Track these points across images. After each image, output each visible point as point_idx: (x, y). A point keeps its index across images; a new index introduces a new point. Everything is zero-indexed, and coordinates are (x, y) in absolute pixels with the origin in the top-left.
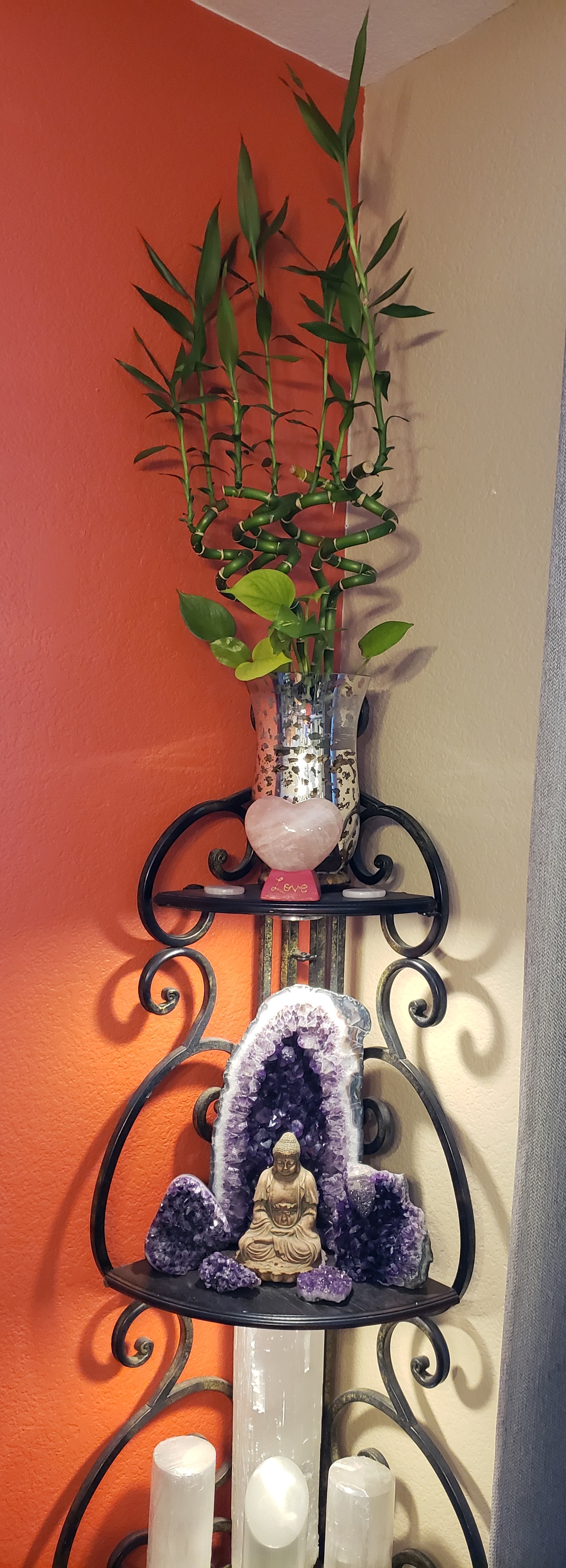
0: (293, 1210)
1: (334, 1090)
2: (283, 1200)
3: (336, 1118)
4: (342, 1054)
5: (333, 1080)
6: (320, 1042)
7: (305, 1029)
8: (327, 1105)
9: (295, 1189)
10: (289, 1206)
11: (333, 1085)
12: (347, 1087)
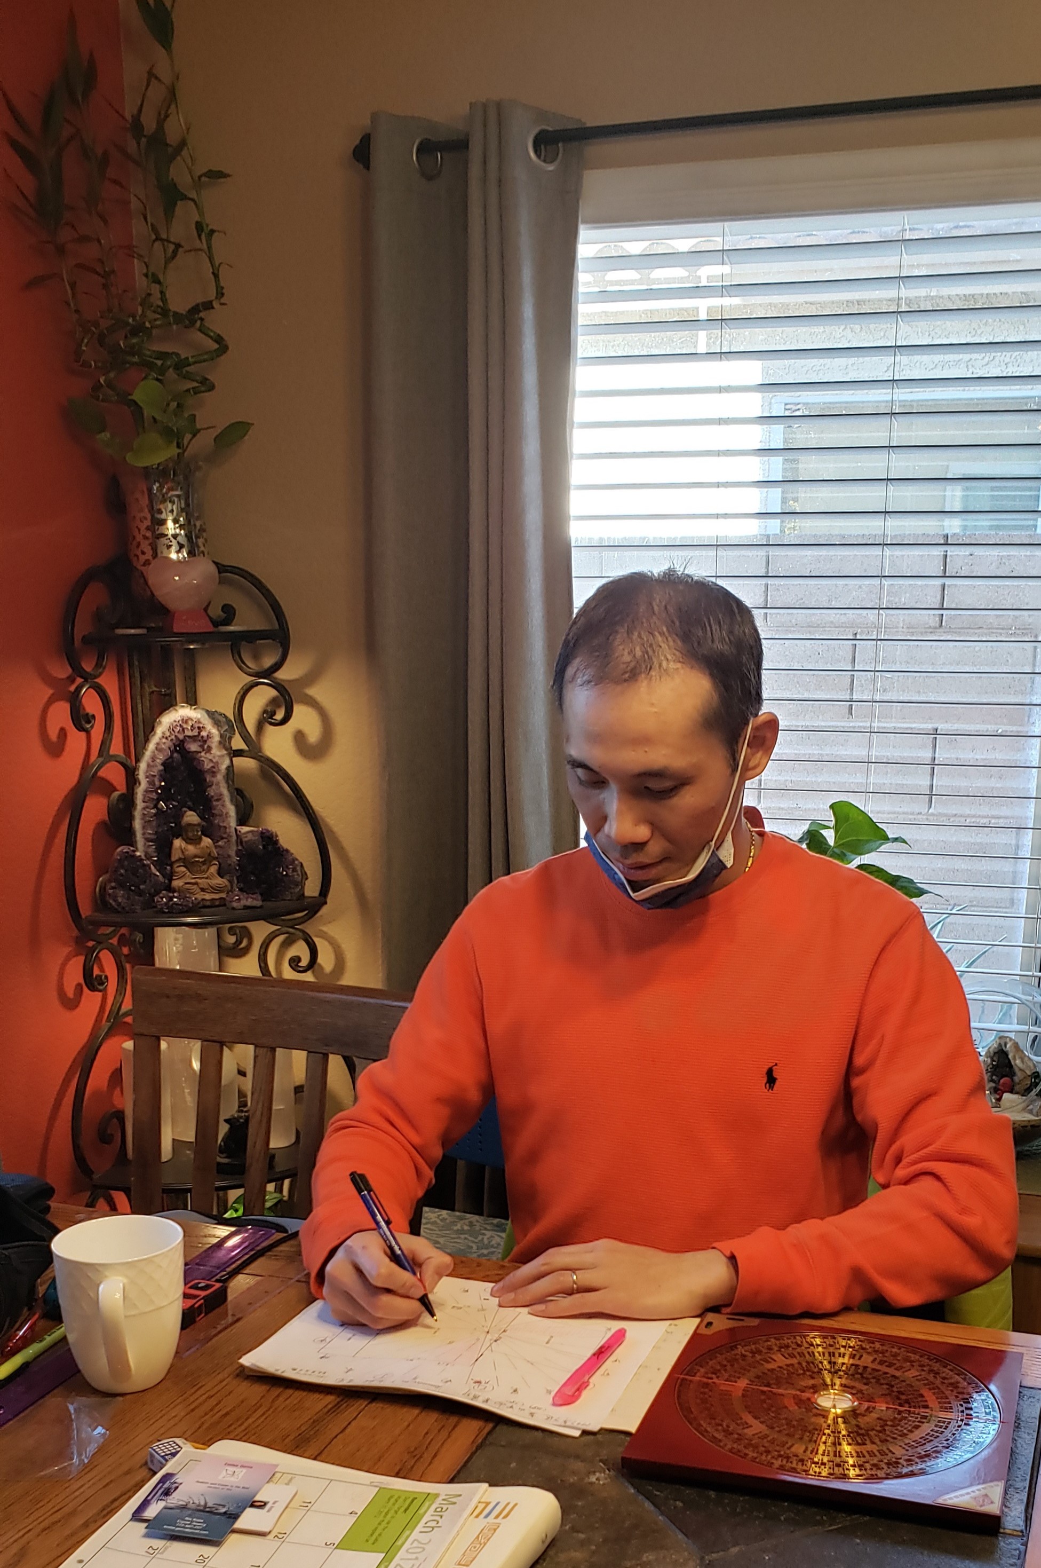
0: (204, 863)
1: (214, 780)
2: (196, 856)
3: (218, 800)
4: (218, 753)
5: (214, 772)
6: (201, 746)
7: (189, 737)
8: (211, 792)
9: (203, 848)
10: (201, 860)
11: (213, 776)
12: (224, 777)
